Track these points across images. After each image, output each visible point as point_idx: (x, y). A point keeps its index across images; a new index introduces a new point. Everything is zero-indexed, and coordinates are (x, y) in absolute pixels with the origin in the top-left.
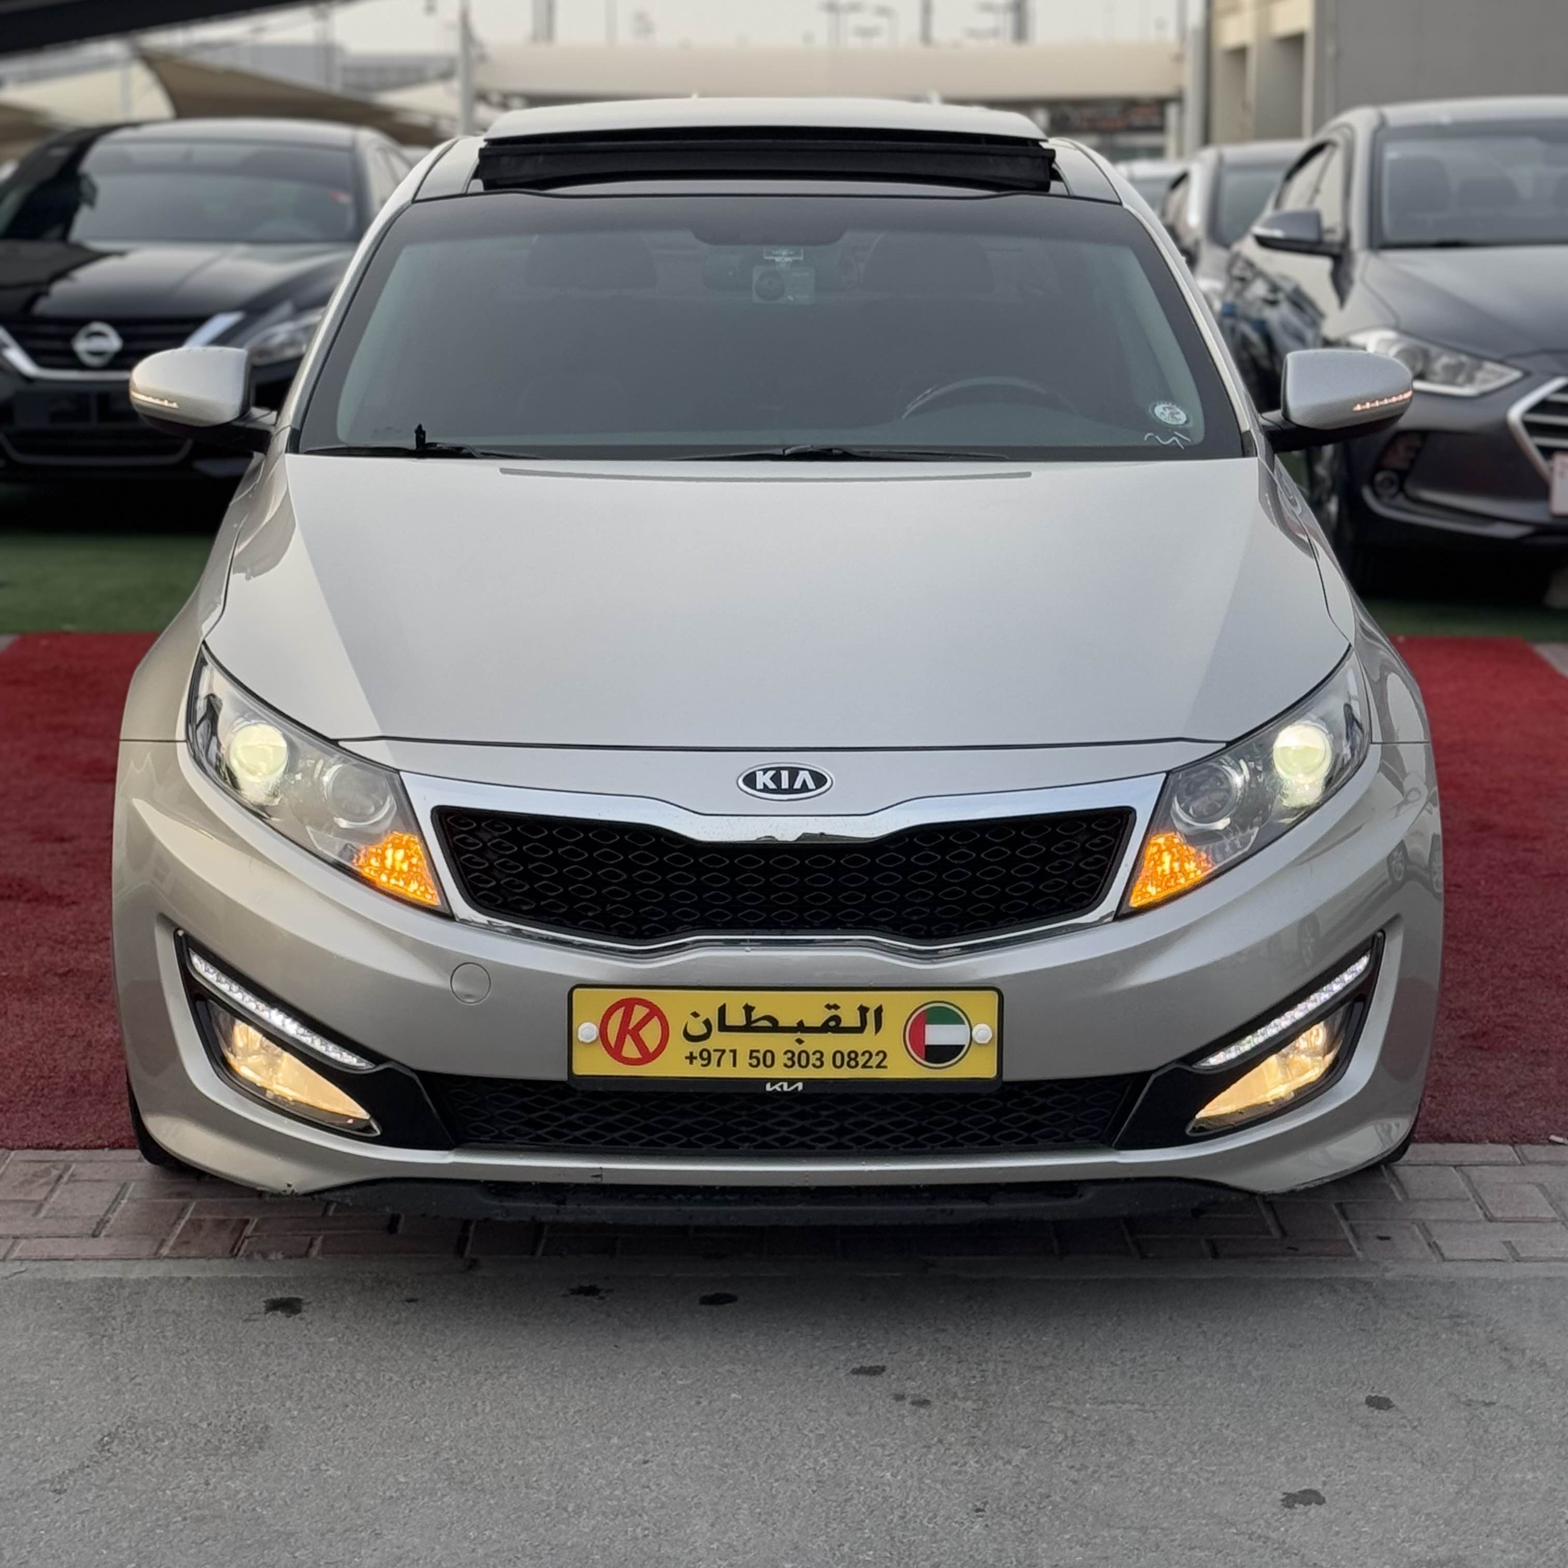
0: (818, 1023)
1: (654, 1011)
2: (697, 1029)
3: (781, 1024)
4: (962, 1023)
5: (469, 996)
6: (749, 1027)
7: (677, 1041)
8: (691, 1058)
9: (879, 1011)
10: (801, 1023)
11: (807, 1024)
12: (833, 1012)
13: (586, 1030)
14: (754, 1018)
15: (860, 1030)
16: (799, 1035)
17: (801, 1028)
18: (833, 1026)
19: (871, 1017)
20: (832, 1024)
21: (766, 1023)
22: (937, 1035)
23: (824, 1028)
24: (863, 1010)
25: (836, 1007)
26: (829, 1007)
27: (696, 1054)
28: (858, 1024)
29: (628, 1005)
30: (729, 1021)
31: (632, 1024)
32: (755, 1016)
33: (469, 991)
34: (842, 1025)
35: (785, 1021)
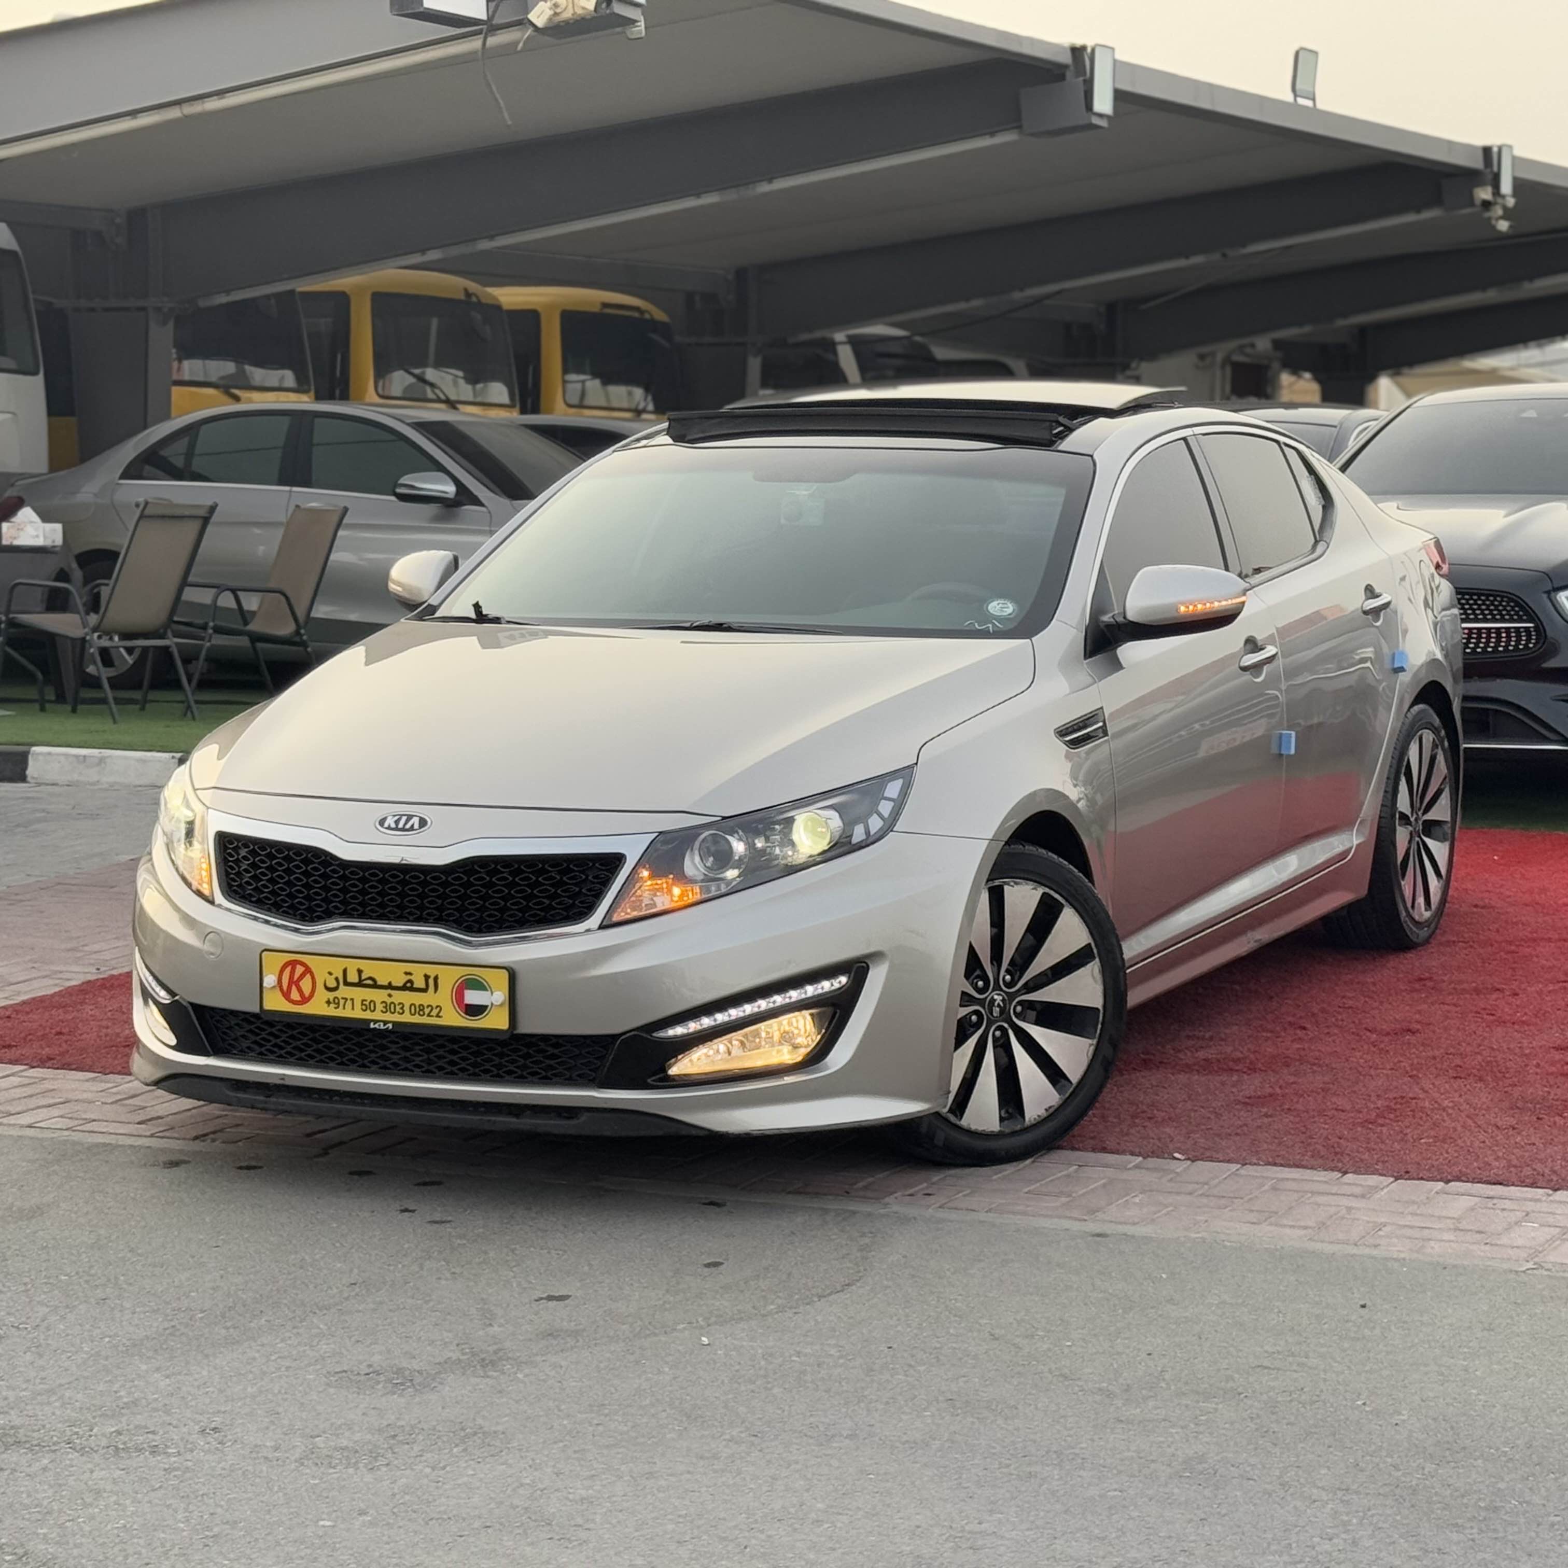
0: (401, 984)
1: (308, 970)
2: (332, 984)
3: (379, 983)
4: (486, 990)
5: (212, 954)
6: (360, 984)
7: (321, 992)
8: (328, 1002)
9: (436, 978)
10: (390, 983)
11: (394, 984)
12: (409, 977)
13: (270, 980)
14: (363, 978)
15: (425, 990)
16: (389, 991)
17: (390, 986)
18: (408, 987)
19: (431, 981)
20: (409, 985)
21: (369, 982)
22: (473, 997)
23: (404, 988)
24: (427, 977)
25: (410, 974)
26: (407, 973)
27: (331, 1000)
28: (423, 986)
29: (293, 964)
30: (349, 980)
31: (295, 978)
32: (364, 976)
33: (212, 950)
34: (415, 986)
35: (382, 981)
